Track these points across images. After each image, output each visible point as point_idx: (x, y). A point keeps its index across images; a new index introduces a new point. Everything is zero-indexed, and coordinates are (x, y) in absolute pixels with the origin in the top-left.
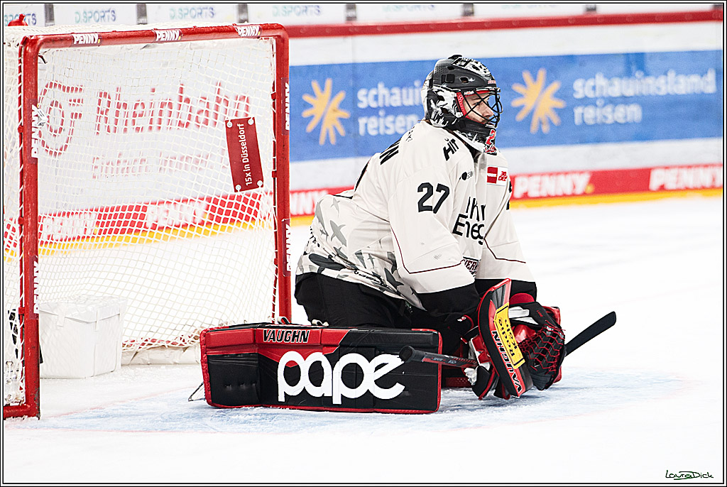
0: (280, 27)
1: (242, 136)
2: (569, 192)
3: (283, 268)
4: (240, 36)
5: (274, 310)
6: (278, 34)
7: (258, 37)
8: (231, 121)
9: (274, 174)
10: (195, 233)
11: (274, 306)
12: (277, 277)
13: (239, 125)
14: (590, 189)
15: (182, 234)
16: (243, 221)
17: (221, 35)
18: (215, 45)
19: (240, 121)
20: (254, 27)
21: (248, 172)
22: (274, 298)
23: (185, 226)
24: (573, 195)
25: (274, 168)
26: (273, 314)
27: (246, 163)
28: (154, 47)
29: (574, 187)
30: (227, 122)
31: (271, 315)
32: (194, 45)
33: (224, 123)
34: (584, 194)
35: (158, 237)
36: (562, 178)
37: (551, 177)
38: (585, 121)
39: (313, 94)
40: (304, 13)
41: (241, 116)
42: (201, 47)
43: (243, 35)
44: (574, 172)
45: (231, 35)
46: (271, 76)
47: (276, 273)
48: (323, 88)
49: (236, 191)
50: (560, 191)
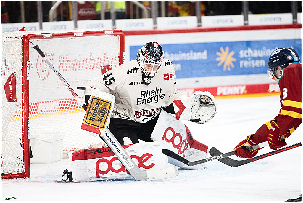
0: (121, 31)
2: (238, 92)
4: (106, 35)
6: (120, 34)
7: (113, 35)
8: (103, 66)
13: (106, 68)
14: (246, 92)
17: (99, 34)
18: (97, 38)
19: (106, 66)
20: (111, 31)
28: (75, 38)
29: (240, 91)
32: (89, 38)
33: (101, 67)
34: (244, 94)
36: (235, 87)
37: (231, 87)
38: (244, 66)
42: (92, 39)
44: (240, 85)
45: (102, 34)
46: (118, 50)
50: (234, 93)
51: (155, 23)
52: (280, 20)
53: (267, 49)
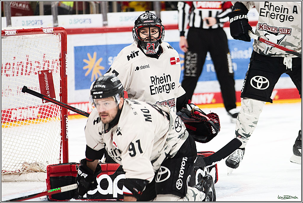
0: (63, 29)
1: (46, 78)
2: (204, 102)
3: (65, 137)
4: (44, 33)
5: (60, 156)
6: (62, 32)
7: (53, 33)
8: (41, 71)
9: (61, 95)
10: (27, 123)
11: (60, 154)
12: (62, 141)
13: (44, 73)
14: (214, 101)
15: (22, 123)
16: (49, 117)
17: (36, 32)
18: (34, 37)
19: (45, 71)
20: (51, 29)
21: (48, 94)
22: (61, 151)
23: (23, 120)
24: (207, 104)
25: (61, 92)
26: (60, 158)
27: (48, 90)
28: (6, 38)
29: (207, 100)
30: (39, 72)
31: (59, 158)
32: (24, 37)
33: (38, 72)
34: (211, 103)
35: (11, 125)
36: (201, 96)
37: (196, 96)
38: (212, 70)
39: (88, 59)
40: (84, 23)
41: (46, 69)
42: (27, 38)
43: (46, 32)
44: (206, 93)
45: (40, 32)
46: (59, 51)
47: (62, 140)
48: (92, 57)
49: (43, 103)
50: (200, 103)
51: (105, 19)
52: (254, 15)
53: (239, 50)
